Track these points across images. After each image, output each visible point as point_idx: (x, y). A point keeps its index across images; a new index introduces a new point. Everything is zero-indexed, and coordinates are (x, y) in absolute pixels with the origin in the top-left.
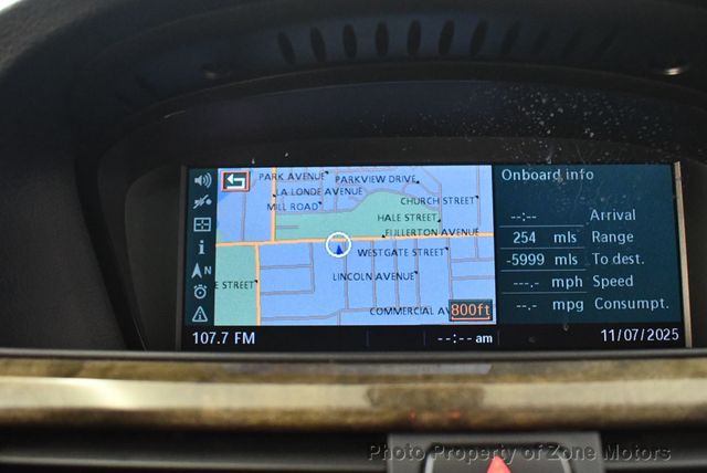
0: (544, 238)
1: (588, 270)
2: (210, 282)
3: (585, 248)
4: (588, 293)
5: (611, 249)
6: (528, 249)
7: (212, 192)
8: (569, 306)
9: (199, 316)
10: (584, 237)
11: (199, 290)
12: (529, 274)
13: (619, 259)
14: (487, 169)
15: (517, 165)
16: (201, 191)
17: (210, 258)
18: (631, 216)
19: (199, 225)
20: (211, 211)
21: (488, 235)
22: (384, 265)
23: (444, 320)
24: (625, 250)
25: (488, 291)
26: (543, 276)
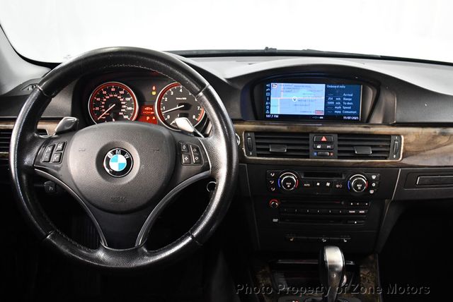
0: (334, 99)
1: (342, 105)
2: (269, 105)
3: (342, 101)
4: (342, 109)
5: (347, 101)
6: (332, 101)
7: (270, 88)
8: (338, 112)
9: (267, 112)
10: (342, 99)
11: (267, 107)
12: (331, 106)
13: (348, 103)
14: (324, 85)
15: (330, 85)
16: (268, 88)
17: (269, 101)
18: (352, 95)
19: (267, 94)
20: (270, 92)
21: (324, 98)
22: (304, 103)
23: (314, 114)
24: (350, 102)
25: (322, 108)
26: (333, 106)
